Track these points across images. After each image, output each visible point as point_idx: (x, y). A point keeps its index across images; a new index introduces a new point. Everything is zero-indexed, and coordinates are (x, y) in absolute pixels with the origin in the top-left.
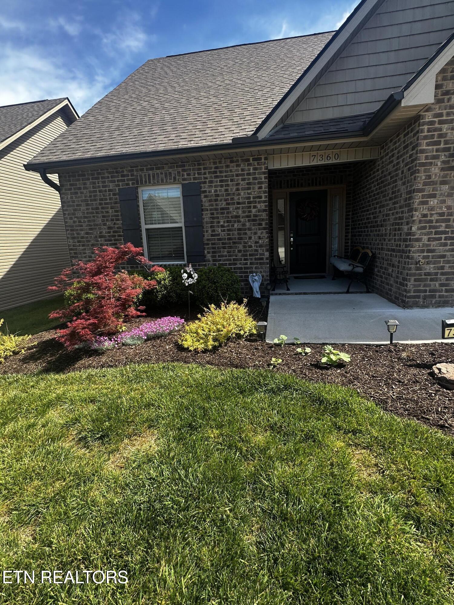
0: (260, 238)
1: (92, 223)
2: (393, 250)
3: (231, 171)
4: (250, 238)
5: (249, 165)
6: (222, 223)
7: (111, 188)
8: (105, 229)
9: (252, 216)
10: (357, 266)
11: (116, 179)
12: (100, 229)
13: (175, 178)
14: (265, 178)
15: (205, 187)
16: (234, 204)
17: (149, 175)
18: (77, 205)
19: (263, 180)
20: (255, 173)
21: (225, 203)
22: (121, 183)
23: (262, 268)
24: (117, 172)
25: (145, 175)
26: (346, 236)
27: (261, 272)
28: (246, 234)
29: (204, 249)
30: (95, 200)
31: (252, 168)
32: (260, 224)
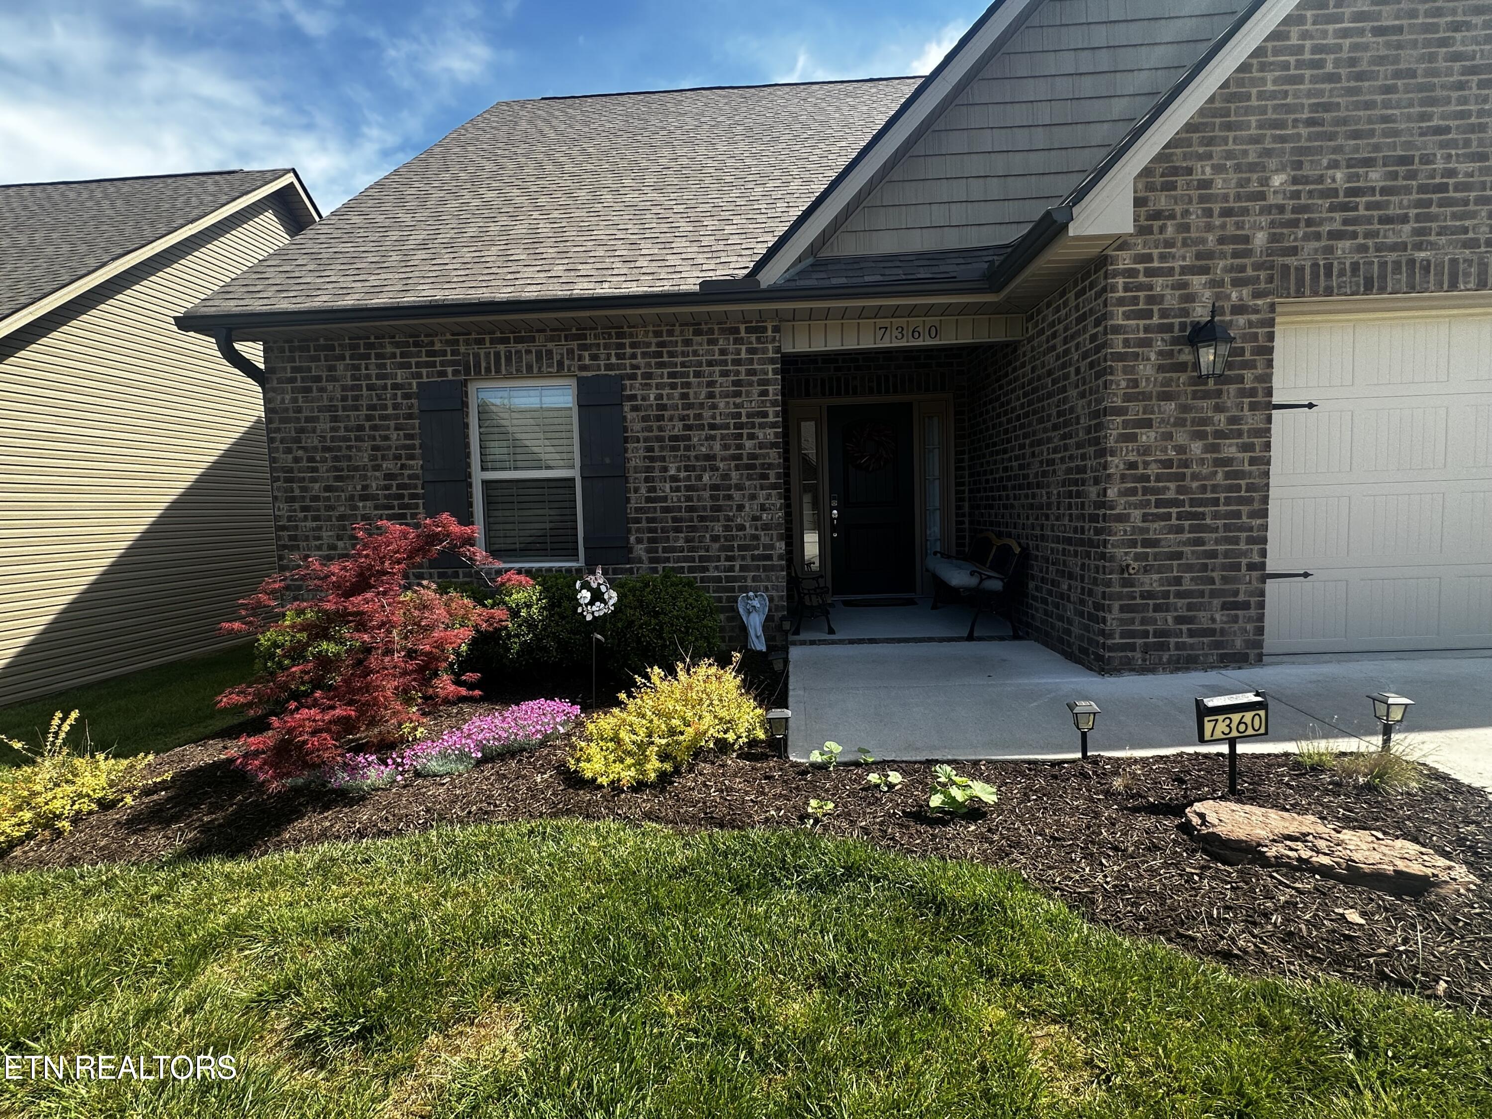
0: (763, 508)
1: (344, 464)
2: (1069, 541)
3: (695, 353)
4: (741, 508)
5: (737, 341)
6: (672, 472)
7: (399, 381)
8: (376, 478)
9: (745, 457)
10: (989, 577)
11: (413, 360)
12: (364, 478)
13: (560, 364)
14: (775, 372)
15: (634, 387)
16: (701, 427)
17: (497, 355)
18: (308, 420)
19: (770, 376)
20: (751, 361)
21: (680, 425)
22: (424, 371)
23: (768, 579)
24: (416, 344)
25: (488, 355)
26: (958, 507)
27: (766, 589)
28: (729, 497)
29: (629, 531)
30: (356, 408)
31: (744, 348)
32: (765, 477)
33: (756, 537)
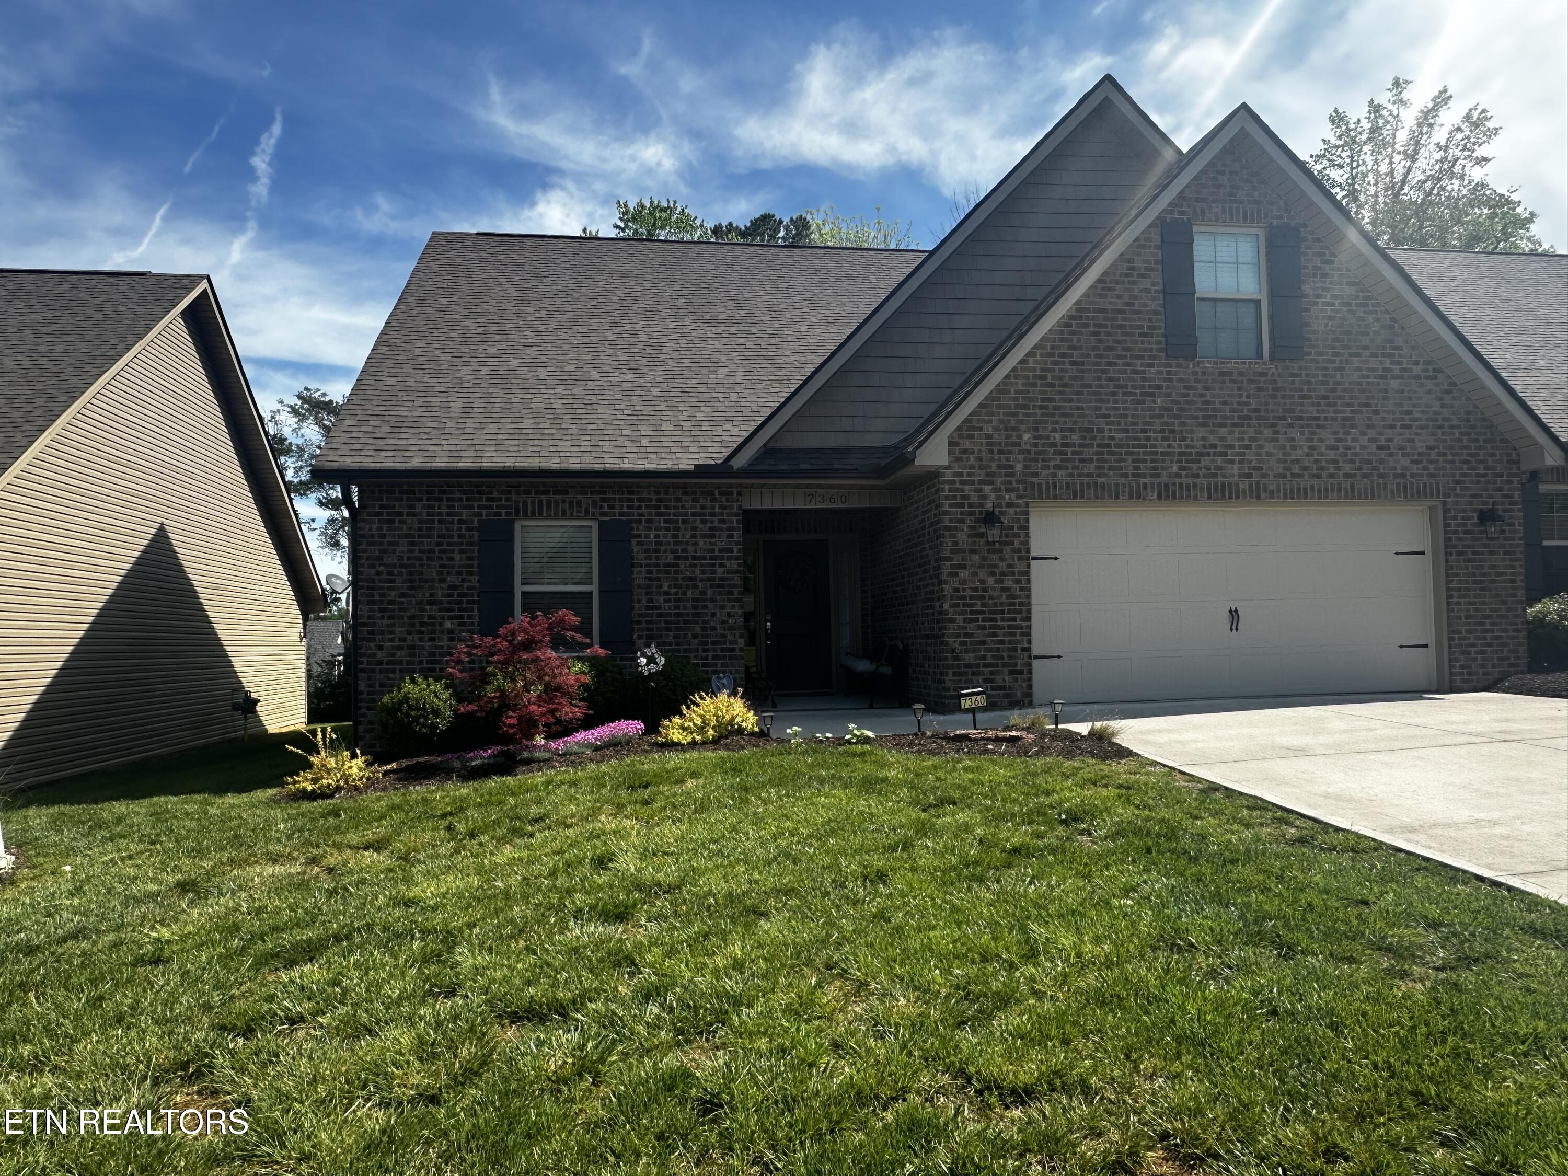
0: (729, 615)
1: (417, 577)
3: (683, 507)
4: (714, 615)
5: (712, 500)
6: (665, 588)
7: (464, 517)
8: (442, 588)
9: (717, 579)
10: (883, 665)
11: (476, 504)
12: (432, 588)
13: (587, 511)
14: (738, 522)
15: (639, 530)
16: (687, 558)
17: (540, 502)
18: (389, 544)
19: (735, 524)
20: (721, 514)
21: (671, 556)
22: (484, 512)
23: (733, 665)
24: (479, 493)
25: (533, 502)
26: (864, 622)
27: (731, 673)
28: (706, 607)
29: (633, 630)
30: (429, 536)
31: (717, 505)
32: (731, 593)
33: (724, 636)
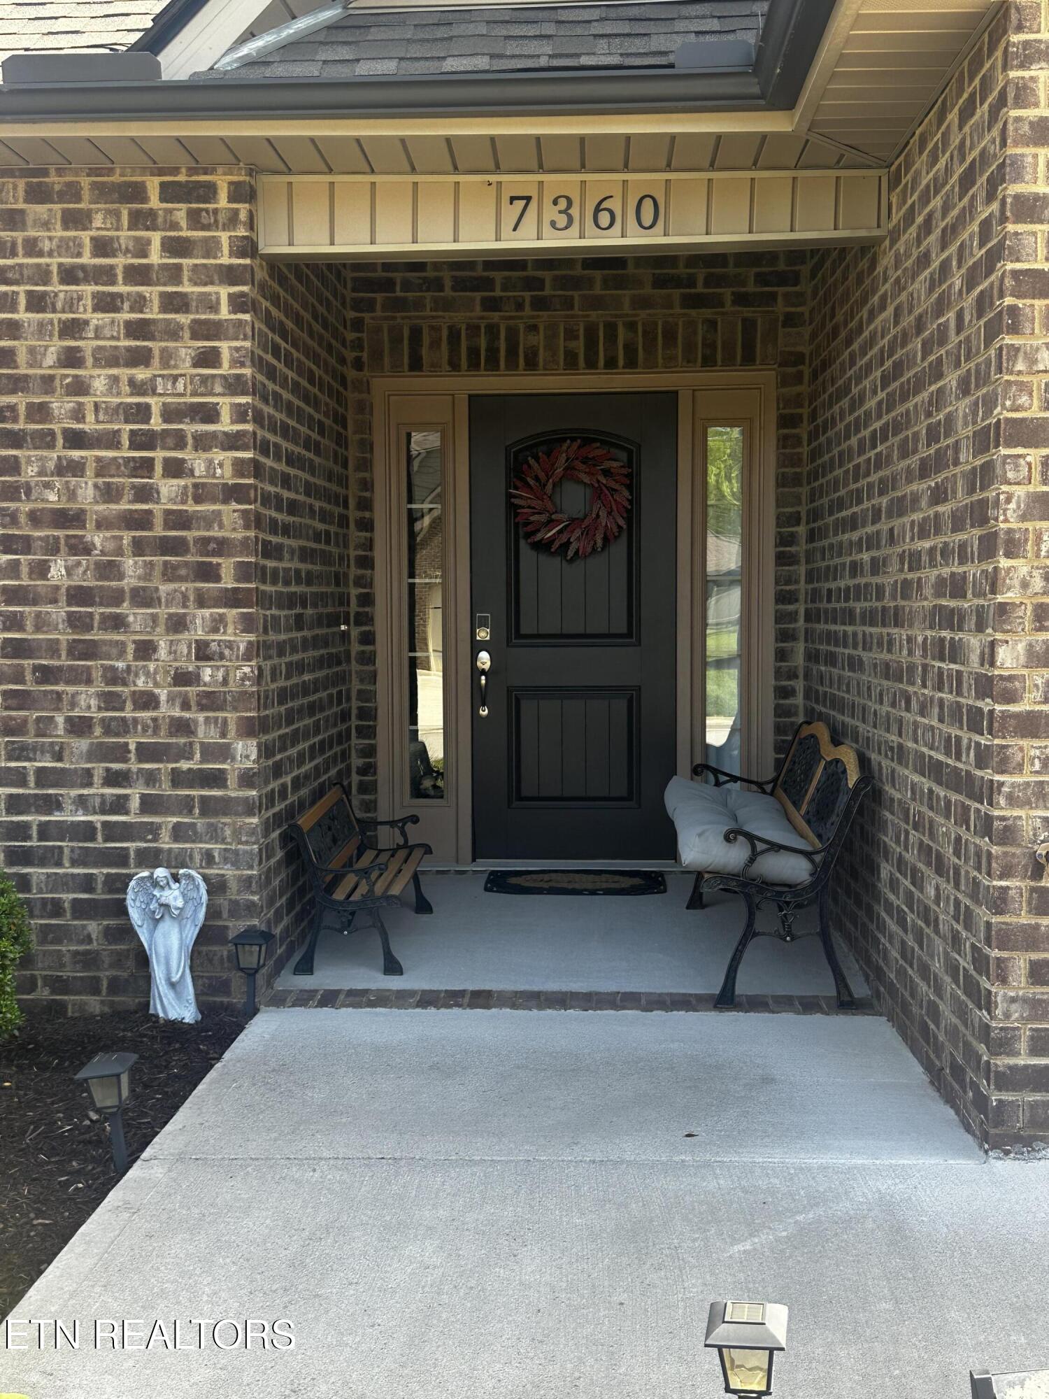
0: (203, 652)
2: (937, 771)
3: (32, 247)
4: (146, 650)
5: (143, 220)
9: (158, 521)
10: (776, 847)
14: (238, 304)
16: (46, 440)
19: (224, 313)
20: (174, 274)
23: (214, 834)
26: (781, 655)
27: (206, 860)
28: (118, 623)
31: (156, 238)
32: (208, 572)
33: (183, 727)
